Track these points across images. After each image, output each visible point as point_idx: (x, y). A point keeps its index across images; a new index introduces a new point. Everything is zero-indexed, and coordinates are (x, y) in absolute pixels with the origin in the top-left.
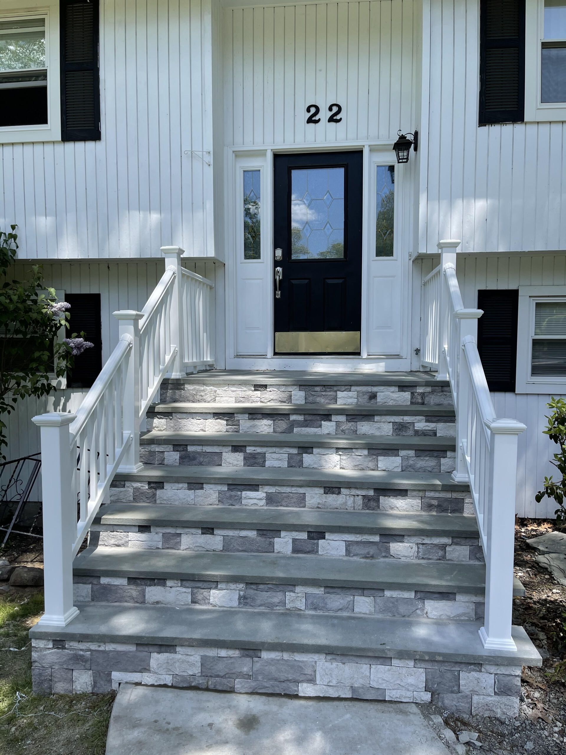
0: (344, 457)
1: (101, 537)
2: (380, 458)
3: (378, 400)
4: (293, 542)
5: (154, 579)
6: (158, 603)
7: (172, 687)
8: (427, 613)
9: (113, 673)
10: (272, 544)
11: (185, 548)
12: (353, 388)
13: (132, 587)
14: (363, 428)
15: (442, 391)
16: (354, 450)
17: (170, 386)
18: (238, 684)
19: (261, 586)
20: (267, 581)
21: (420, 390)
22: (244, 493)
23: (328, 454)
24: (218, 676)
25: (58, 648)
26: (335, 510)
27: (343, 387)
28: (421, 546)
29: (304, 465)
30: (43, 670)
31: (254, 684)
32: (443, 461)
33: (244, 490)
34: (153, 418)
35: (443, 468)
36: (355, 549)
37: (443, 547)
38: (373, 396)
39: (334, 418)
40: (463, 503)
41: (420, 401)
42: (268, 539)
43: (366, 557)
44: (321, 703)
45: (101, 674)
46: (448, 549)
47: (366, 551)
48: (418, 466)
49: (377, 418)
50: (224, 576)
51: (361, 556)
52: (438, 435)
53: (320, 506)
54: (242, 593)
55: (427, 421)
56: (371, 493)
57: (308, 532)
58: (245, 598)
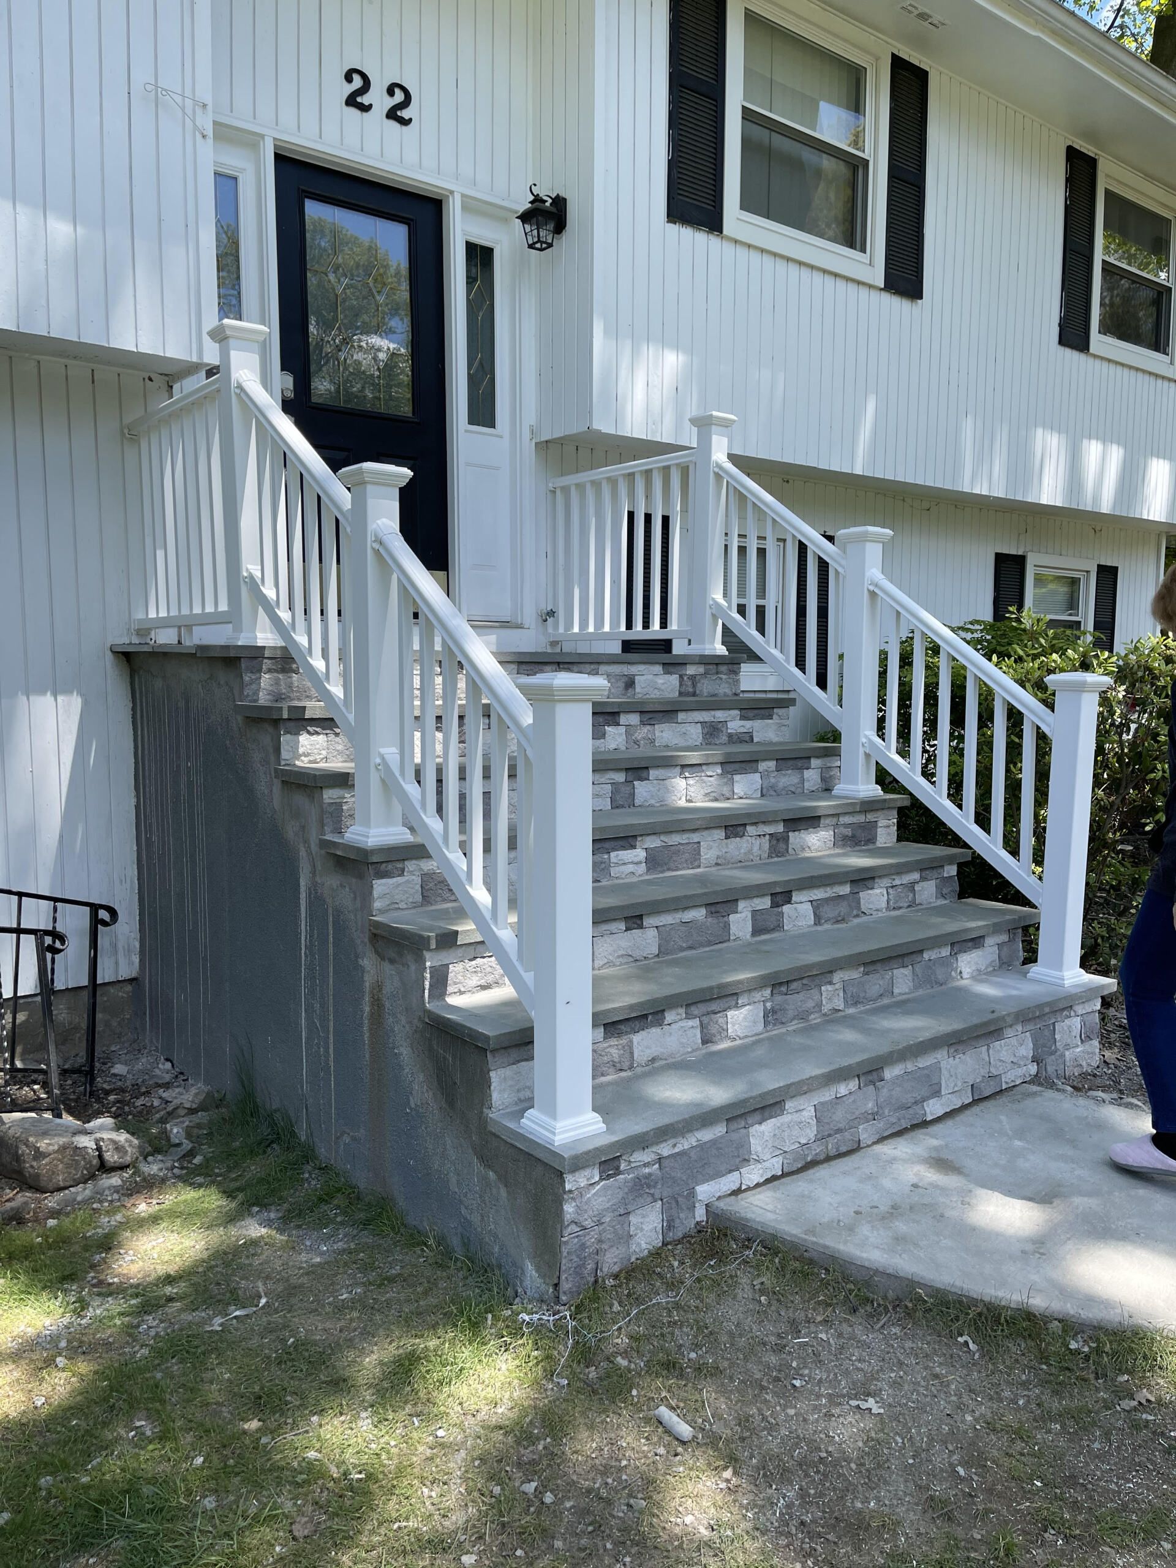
0: (691, 782)
1: (451, 976)
2: (737, 778)
3: (638, 690)
4: (753, 916)
5: (645, 1016)
6: (653, 1060)
7: (784, 1175)
8: (961, 973)
9: (697, 1188)
10: (727, 927)
11: (602, 963)
12: (603, 668)
13: (613, 1041)
14: (664, 734)
15: (717, 673)
16: (704, 767)
17: (267, 664)
18: (866, 1134)
19: (794, 985)
20: (805, 973)
21: (691, 670)
22: (613, 854)
23: (670, 778)
24: (839, 1131)
25: (609, 1177)
26: (739, 864)
27: (587, 666)
28: (890, 890)
29: (637, 802)
30: (585, 1236)
31: (881, 1125)
32: (807, 774)
33: (614, 850)
34: (298, 734)
35: (806, 785)
36: (828, 912)
37: (911, 887)
38: (630, 683)
39: (623, 719)
40: (876, 827)
41: (691, 690)
42: (721, 919)
43: (838, 922)
44: (957, 1119)
45: (680, 1199)
46: (917, 888)
47: (837, 913)
48: (781, 785)
49: (681, 716)
50: (752, 978)
51: (832, 921)
52: (756, 740)
53: (719, 861)
54: (769, 1005)
55: (743, 718)
56: (780, 828)
57: (771, 894)
58: (774, 1011)
